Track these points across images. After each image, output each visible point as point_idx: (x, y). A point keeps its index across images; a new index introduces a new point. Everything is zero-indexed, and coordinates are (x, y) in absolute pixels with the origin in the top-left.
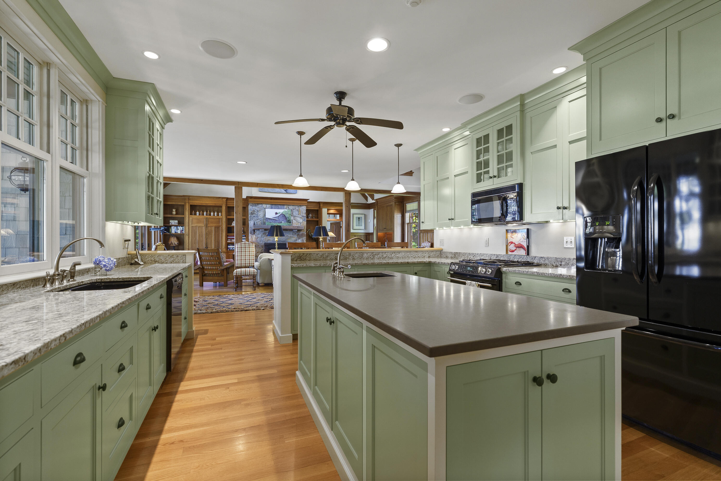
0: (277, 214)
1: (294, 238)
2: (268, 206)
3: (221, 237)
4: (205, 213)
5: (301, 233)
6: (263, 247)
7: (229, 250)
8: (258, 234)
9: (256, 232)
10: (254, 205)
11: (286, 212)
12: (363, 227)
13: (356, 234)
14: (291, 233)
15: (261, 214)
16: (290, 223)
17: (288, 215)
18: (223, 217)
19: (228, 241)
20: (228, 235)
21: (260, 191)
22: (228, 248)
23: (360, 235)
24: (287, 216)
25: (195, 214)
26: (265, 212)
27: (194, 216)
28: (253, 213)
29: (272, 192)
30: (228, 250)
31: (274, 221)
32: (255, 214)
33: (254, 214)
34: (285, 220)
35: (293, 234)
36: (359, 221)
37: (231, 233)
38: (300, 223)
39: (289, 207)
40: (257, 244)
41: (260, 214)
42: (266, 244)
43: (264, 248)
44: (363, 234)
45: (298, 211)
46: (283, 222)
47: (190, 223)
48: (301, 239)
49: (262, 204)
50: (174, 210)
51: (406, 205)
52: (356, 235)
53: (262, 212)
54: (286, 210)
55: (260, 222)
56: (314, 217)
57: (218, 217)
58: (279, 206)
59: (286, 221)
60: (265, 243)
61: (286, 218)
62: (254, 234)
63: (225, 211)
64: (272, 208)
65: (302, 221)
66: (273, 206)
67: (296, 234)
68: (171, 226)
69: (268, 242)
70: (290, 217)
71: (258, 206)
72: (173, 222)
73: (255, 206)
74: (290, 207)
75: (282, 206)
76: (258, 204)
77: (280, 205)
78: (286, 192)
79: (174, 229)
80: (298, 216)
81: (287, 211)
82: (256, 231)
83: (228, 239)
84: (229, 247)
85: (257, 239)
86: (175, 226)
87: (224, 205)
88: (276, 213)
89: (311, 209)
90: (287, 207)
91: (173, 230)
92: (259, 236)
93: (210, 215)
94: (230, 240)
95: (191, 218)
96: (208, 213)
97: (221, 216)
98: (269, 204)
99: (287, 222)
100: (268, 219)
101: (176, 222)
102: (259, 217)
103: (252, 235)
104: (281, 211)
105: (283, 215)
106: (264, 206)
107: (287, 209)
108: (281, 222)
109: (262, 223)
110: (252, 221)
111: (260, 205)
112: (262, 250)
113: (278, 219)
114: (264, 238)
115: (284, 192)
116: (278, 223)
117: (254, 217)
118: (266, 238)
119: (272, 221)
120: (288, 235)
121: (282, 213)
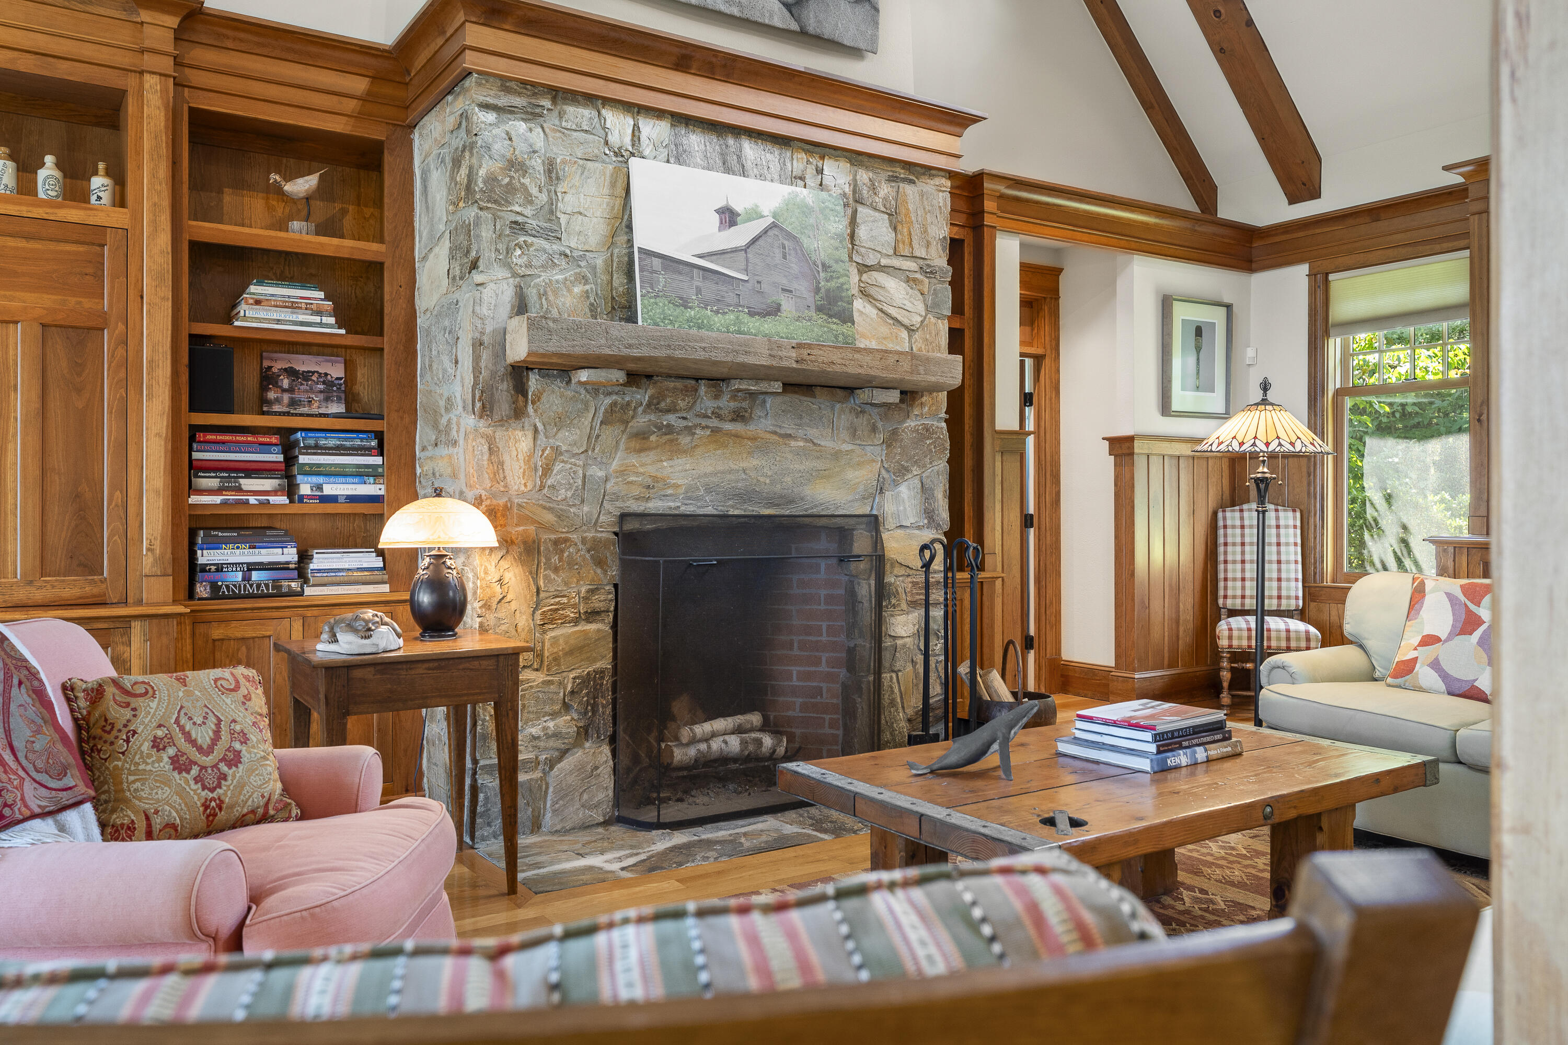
0: (732, 223)
1: (860, 464)
2: (650, 128)
3: (123, 448)
5: (911, 423)
6: (600, 562)
7: (215, 587)
8: (560, 422)
9: (537, 399)
10: (519, 101)
11: (806, 210)
14: (842, 414)
15: (586, 208)
16: (840, 316)
17: (822, 241)
18: (137, 218)
19: (192, 489)
20: (194, 429)
22: (194, 569)
23: (1199, 458)
24: (815, 247)
26: (621, 185)
28: (510, 189)
30: (202, 590)
31: (710, 289)
32: (529, 200)
33: (519, 197)
34: (802, 289)
35: (853, 432)
36: (1197, 349)
37: (230, 411)
38: (910, 330)
39: (821, 170)
40: (550, 529)
41: (575, 199)
42: (630, 526)
43: (614, 572)
45: (895, 217)
46: (789, 306)
48: (917, 481)
49: (590, 99)
53: (592, 185)
54: (801, 193)
55: (577, 290)
57: (73, 214)
58: (746, 146)
59: (808, 297)
60: (624, 517)
61: (814, 278)
62: (518, 413)
63: (164, 151)
64: (682, 157)
65: (921, 308)
66: (695, 141)
67: (874, 429)
69: (655, 506)
70: (834, 267)
71: (551, 121)
73: (532, 115)
75: (769, 155)
76: (559, 95)
77: (750, 136)
78: (794, 26)
80: (896, 262)
81: (810, 201)
82: (534, 382)
83: (196, 468)
84: (206, 557)
85: (547, 470)
87: (151, 81)
88: (729, 217)
90: (808, 168)
92: (566, 438)
94: (213, 483)
97: (120, 201)
98: (657, 113)
99: (817, 309)
100: (657, 262)
102: (572, 242)
103: (502, 422)
104: (759, 197)
105: (786, 244)
106: (614, 124)
107: (809, 183)
108: (775, 310)
109: (593, 309)
110: (500, 273)
111: (580, 114)
112: (592, 592)
113: (746, 271)
114: (615, 465)
115: (777, 22)
116: (751, 314)
117: (518, 227)
118: (634, 460)
119: (699, 291)
120: (813, 432)
121: (775, 215)
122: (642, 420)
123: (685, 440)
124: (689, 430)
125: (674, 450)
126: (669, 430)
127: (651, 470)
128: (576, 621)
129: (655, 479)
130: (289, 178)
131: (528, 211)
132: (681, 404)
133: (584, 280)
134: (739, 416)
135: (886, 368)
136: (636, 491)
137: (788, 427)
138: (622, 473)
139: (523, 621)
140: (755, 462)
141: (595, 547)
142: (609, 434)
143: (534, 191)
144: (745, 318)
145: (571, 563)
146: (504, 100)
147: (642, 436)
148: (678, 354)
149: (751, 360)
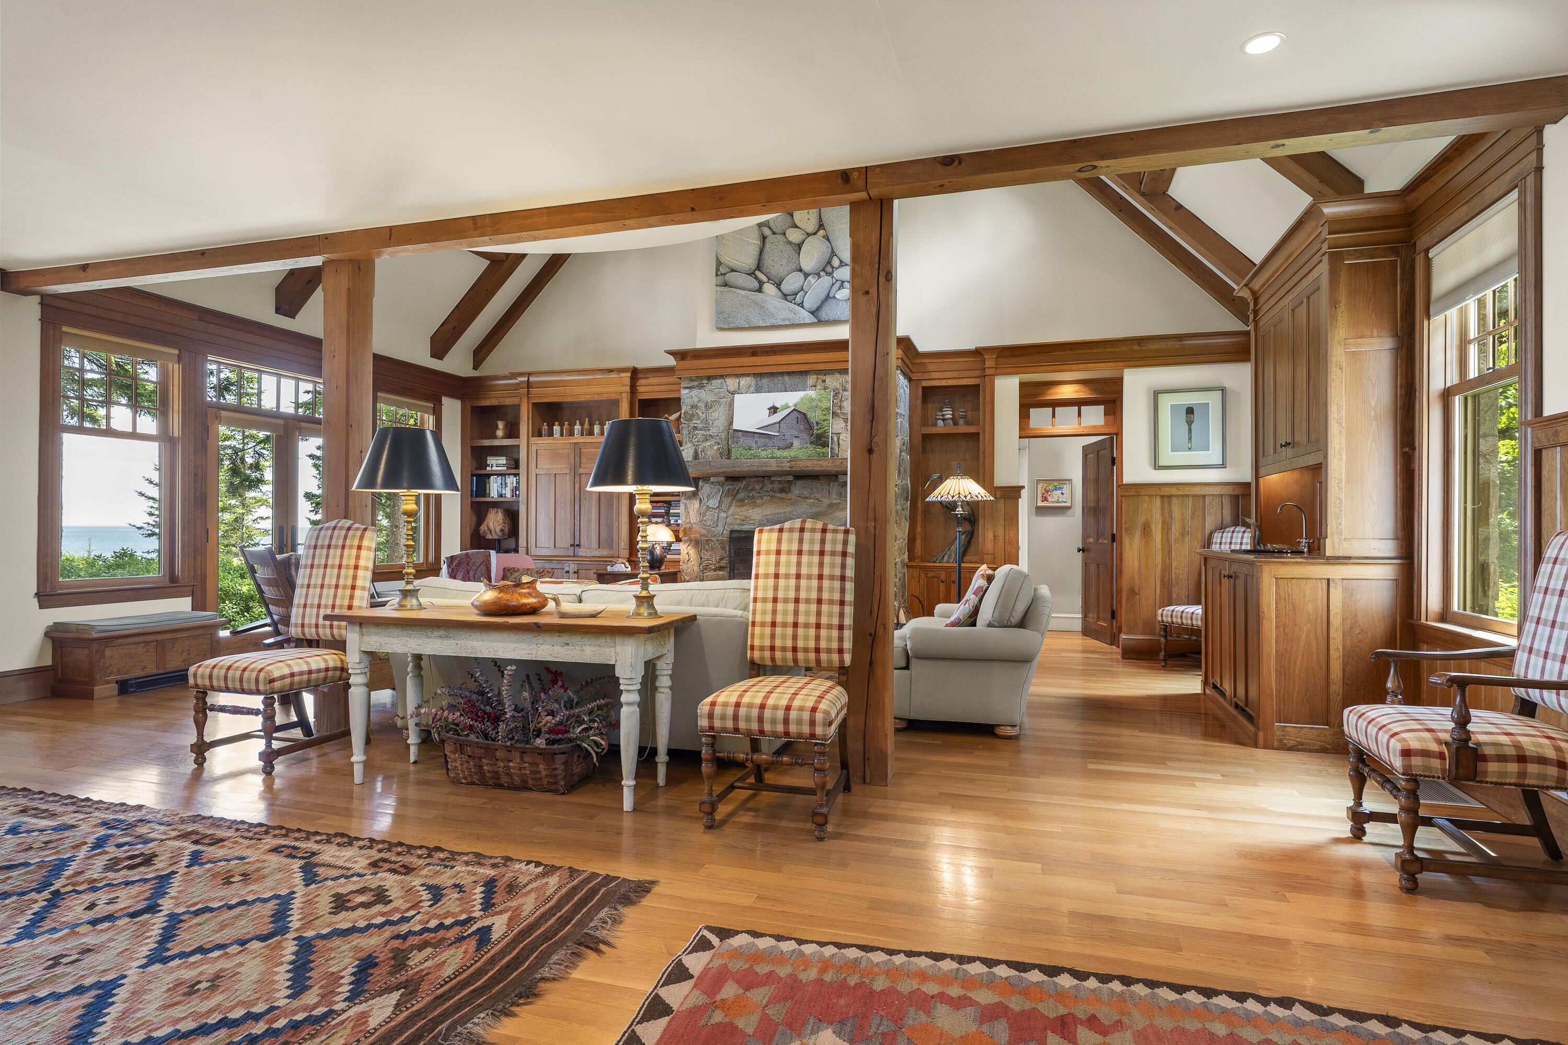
0: (775, 412)
2: (744, 381)
3: (618, 510)
4: (577, 427)
6: (723, 549)
9: (702, 488)
10: (696, 383)
11: (812, 400)
12: (1213, 455)
13: (1174, 491)
14: (834, 487)
15: (718, 417)
16: (825, 445)
17: (818, 412)
21: (721, 329)
23: (1194, 496)
24: (814, 416)
25: (551, 434)
26: (731, 408)
27: (544, 441)
28: (692, 415)
29: (761, 324)
31: (762, 442)
32: (701, 418)
33: (695, 418)
34: (804, 435)
35: (840, 495)
36: (1190, 423)
39: (824, 381)
40: (705, 536)
41: (715, 415)
42: (734, 535)
43: (728, 552)
44: (1216, 491)
46: (796, 443)
47: (532, 465)
49: (722, 377)
50: (501, 425)
51: (1428, 262)
52: (1170, 497)
53: (722, 409)
54: (812, 393)
55: (715, 447)
56: (961, 422)
58: (786, 378)
59: (807, 438)
60: (732, 532)
61: (811, 428)
62: (694, 495)
63: (628, 415)
64: (758, 390)
66: (765, 381)
68: (489, 476)
69: (746, 527)
70: (825, 423)
71: (709, 387)
72: (496, 463)
73: (701, 387)
74: (828, 379)
75: (797, 380)
76: (709, 378)
77: (788, 373)
78: (815, 320)
79: (495, 485)
81: (815, 396)
82: (700, 483)
85: (704, 515)
86: (498, 475)
87: (624, 394)
88: (774, 410)
89: (944, 383)
90: (820, 381)
91: (494, 488)
92: (710, 504)
93: (591, 433)
95: (533, 448)
96: (586, 426)
98: (748, 375)
99: (812, 443)
100: (741, 434)
101: (501, 462)
102: (713, 431)
103: (689, 498)
104: (790, 399)
105: (800, 416)
106: (732, 383)
107: (819, 387)
108: (790, 446)
109: (721, 454)
110: (689, 445)
111: (717, 382)
112: (721, 559)
113: (779, 431)
114: (730, 512)
115: (807, 321)
116: (779, 449)
117: (695, 428)
118: (738, 510)
119: (756, 442)
120: (818, 496)
121: (795, 405)
122: (741, 495)
123: (759, 501)
124: (761, 498)
125: (754, 505)
126: (753, 497)
127: (745, 514)
128: (715, 570)
129: (746, 517)
130: (670, 415)
131: (699, 422)
132: (757, 487)
133: (718, 444)
134: (782, 490)
135: (836, 466)
136: (738, 522)
137: (806, 493)
138: (733, 515)
139: (696, 568)
140: (789, 509)
141: (722, 543)
142: (727, 501)
143: (700, 414)
144: (776, 451)
145: (712, 549)
146: (691, 384)
147: (742, 500)
148: (738, 469)
149: (768, 469)
